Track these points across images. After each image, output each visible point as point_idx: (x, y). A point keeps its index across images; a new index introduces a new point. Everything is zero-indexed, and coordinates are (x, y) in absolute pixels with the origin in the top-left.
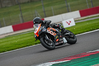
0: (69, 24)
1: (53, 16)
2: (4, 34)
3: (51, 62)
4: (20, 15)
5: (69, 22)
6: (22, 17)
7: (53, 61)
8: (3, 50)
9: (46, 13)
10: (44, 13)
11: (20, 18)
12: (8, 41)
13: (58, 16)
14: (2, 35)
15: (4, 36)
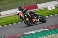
0: (52, 8)
1: (42, 3)
2: (14, 13)
3: (41, 29)
4: (23, 3)
5: (52, 7)
6: (24, 3)
7: (42, 29)
8: (13, 22)
9: (38, 1)
10: (37, 2)
11: (23, 4)
12: (16, 17)
13: (45, 3)
14: (13, 13)
15: (14, 14)
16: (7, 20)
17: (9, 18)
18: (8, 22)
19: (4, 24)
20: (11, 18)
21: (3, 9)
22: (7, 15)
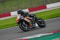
16: (53, 13)
17: (55, 11)
18: (54, 15)
19: (50, 17)
20: (57, 11)
21: (49, 2)
22: (53, 8)
